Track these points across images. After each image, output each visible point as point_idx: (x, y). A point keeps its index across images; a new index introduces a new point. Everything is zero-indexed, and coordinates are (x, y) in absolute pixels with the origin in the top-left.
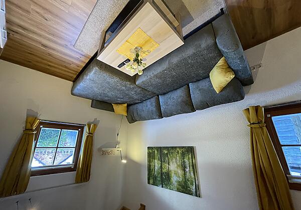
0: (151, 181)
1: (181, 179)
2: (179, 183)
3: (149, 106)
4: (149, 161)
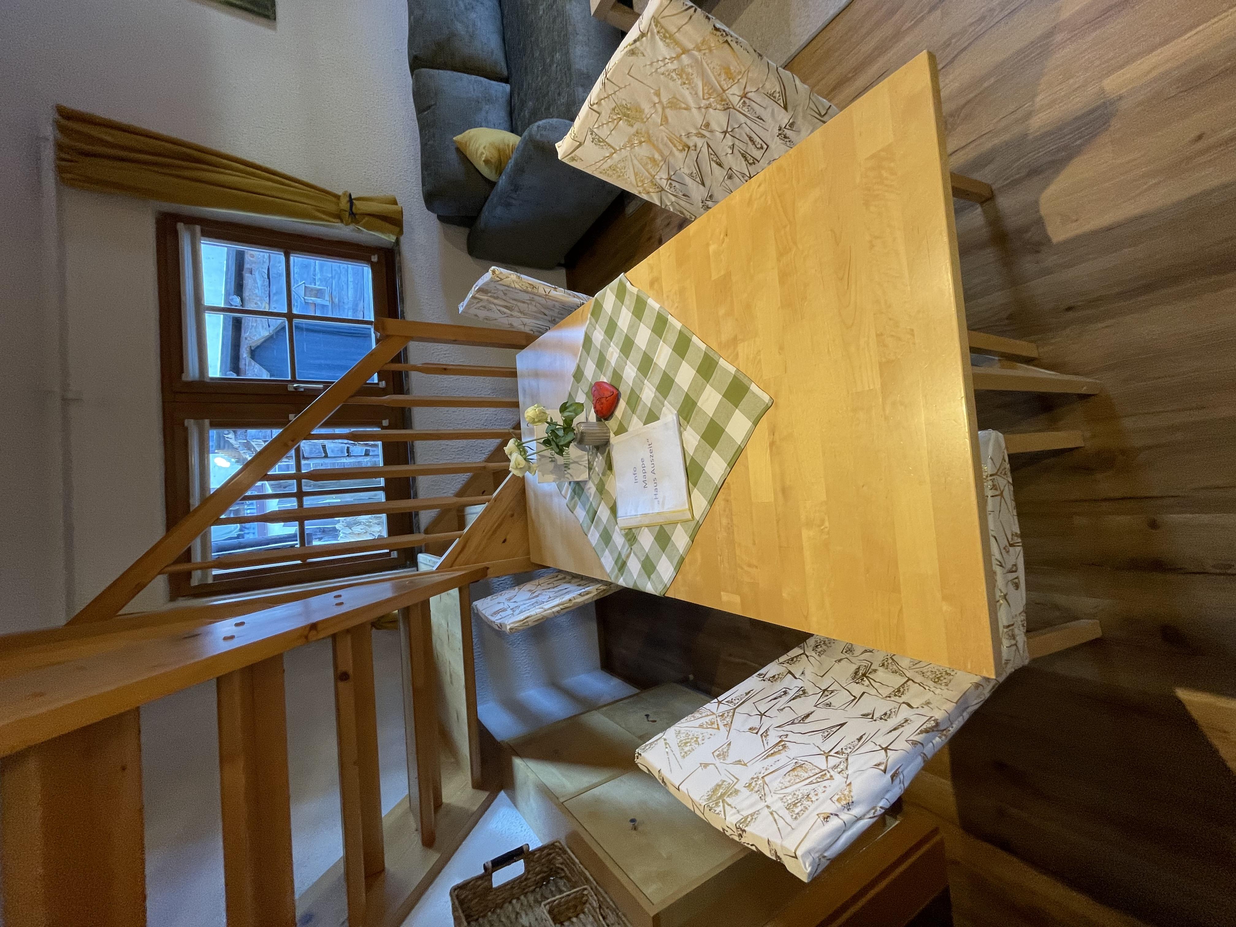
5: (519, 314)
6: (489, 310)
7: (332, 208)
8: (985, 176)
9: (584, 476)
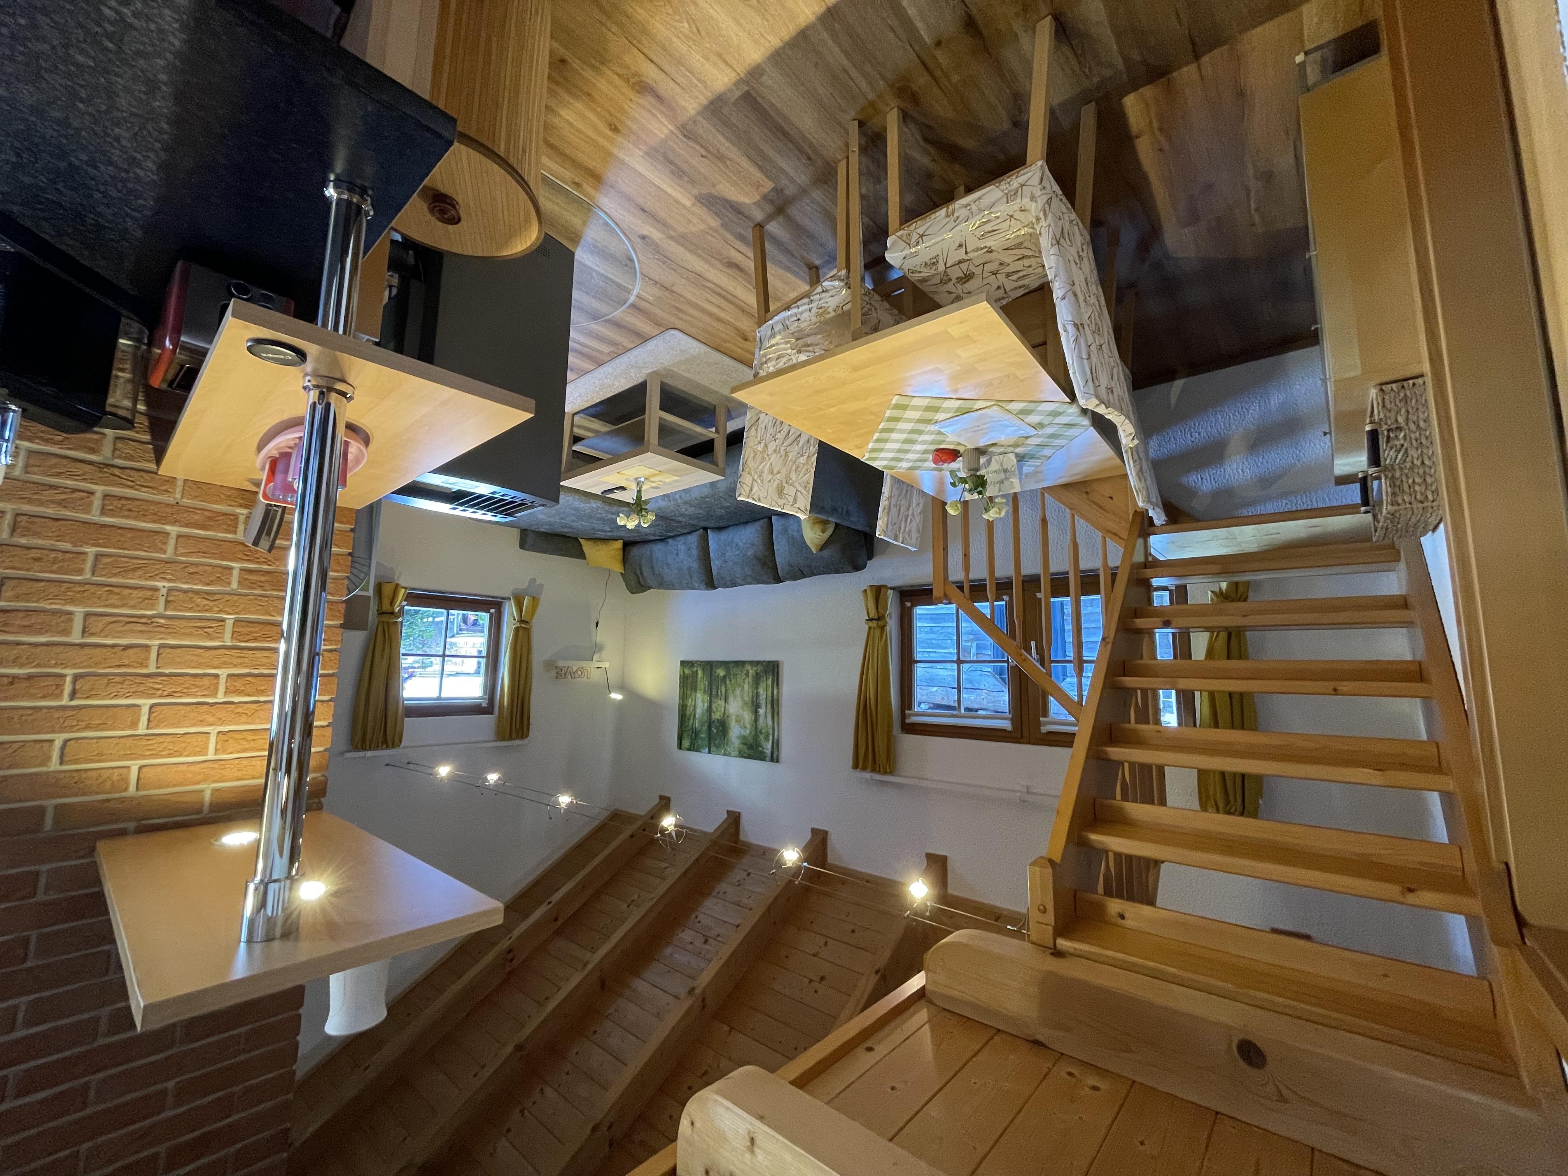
0: (686, 743)
1: (748, 732)
2: (744, 740)
3: (682, 555)
4: (683, 696)
5: (911, 509)
6: (910, 531)
7: (877, 633)
8: (749, 234)
9: (1012, 457)
